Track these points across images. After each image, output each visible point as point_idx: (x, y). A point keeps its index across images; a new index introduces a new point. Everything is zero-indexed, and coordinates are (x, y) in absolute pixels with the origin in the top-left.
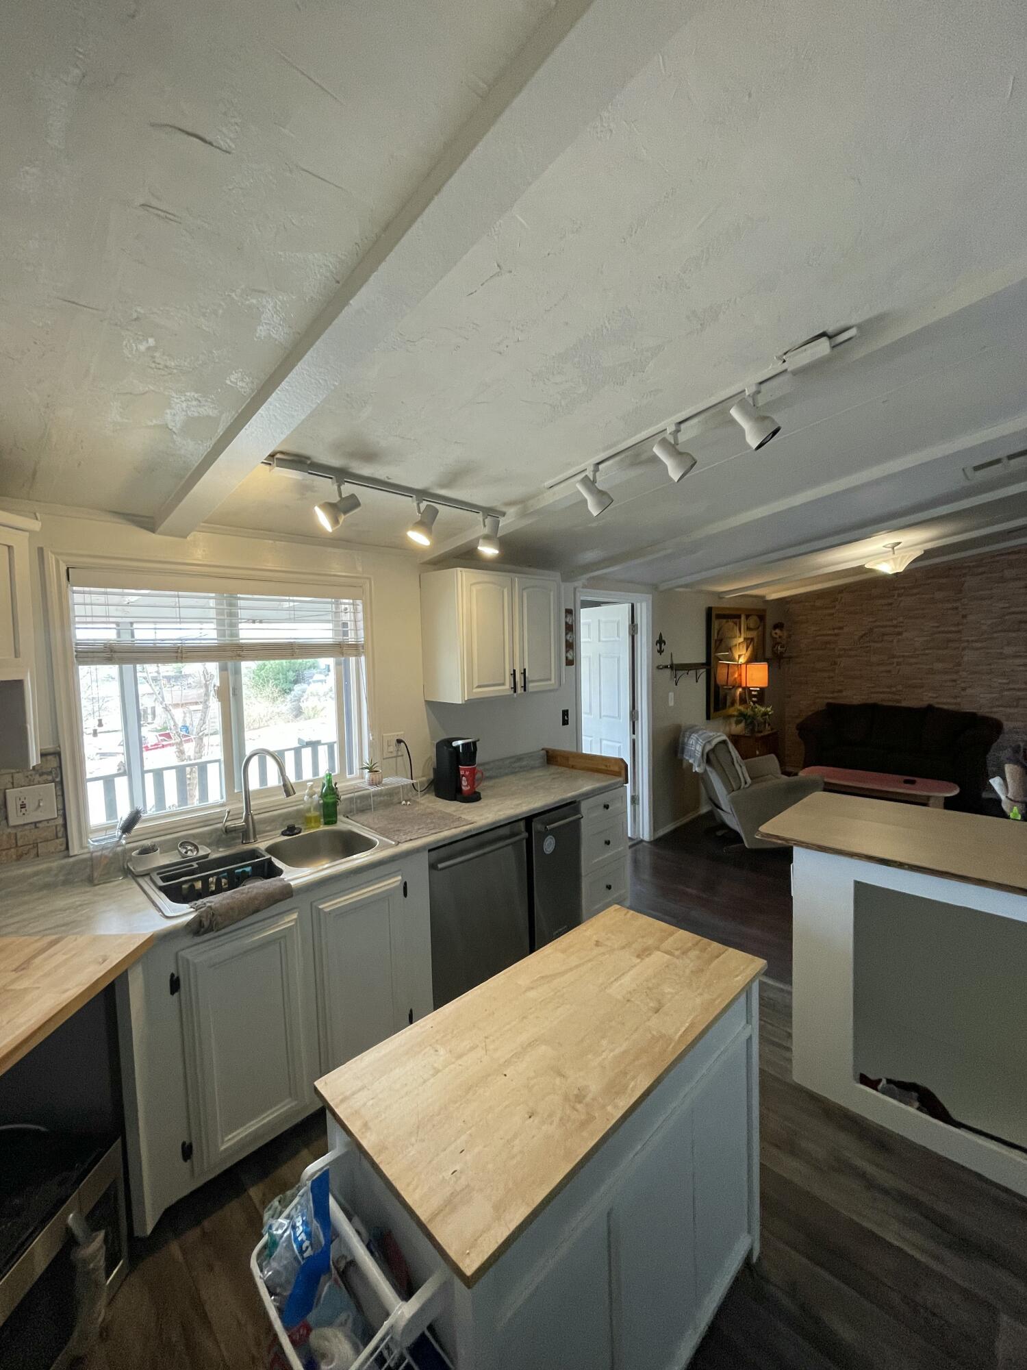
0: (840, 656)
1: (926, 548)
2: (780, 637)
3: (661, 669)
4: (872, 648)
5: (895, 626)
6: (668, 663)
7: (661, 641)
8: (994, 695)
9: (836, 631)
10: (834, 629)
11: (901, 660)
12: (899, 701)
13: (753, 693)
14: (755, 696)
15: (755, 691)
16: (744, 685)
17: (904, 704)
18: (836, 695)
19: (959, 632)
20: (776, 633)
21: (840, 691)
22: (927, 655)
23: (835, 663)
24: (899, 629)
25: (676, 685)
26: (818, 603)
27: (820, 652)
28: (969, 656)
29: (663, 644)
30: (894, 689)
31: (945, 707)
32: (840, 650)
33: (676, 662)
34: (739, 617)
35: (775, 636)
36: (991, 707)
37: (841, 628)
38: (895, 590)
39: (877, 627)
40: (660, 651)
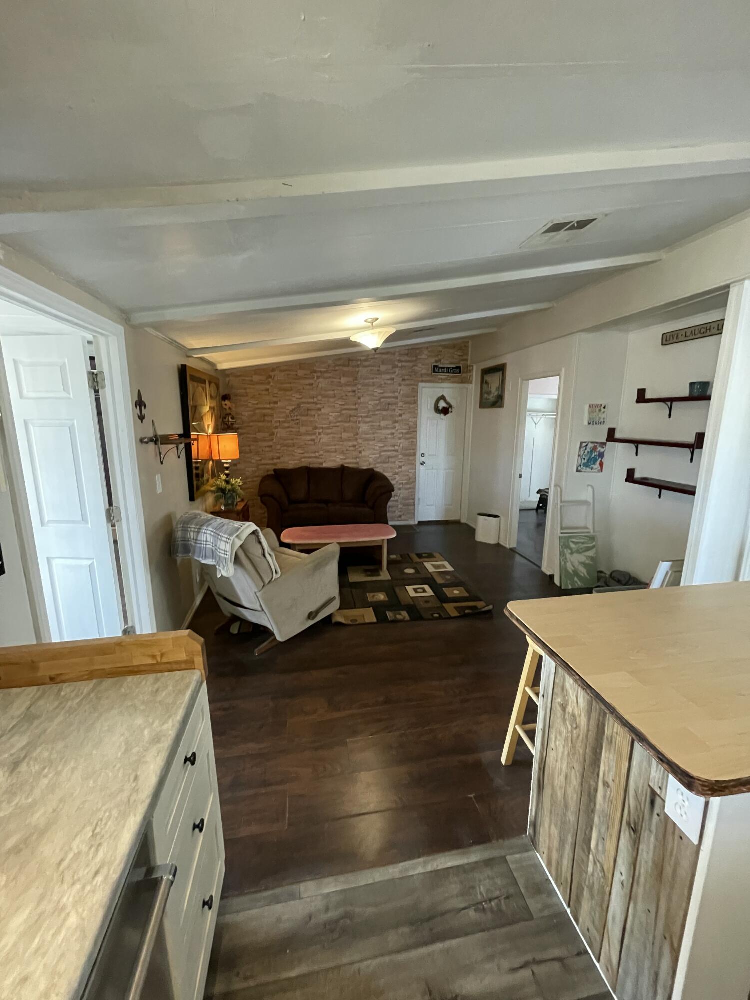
0: (277, 428)
1: (399, 329)
2: (230, 408)
3: (147, 443)
4: (301, 421)
5: (317, 404)
6: (151, 434)
7: (140, 404)
8: (376, 456)
9: (272, 405)
10: (270, 403)
11: (321, 431)
12: (322, 464)
13: (226, 466)
14: (227, 469)
15: (227, 463)
16: (216, 458)
17: (325, 465)
18: (275, 461)
19: (357, 410)
20: (226, 405)
21: (279, 458)
22: (338, 427)
23: (273, 434)
24: (319, 406)
25: (162, 463)
26: (256, 378)
27: (261, 424)
28: (364, 428)
29: (143, 408)
30: (317, 454)
31: (351, 466)
32: (276, 422)
33: (160, 433)
34: (204, 382)
35: (225, 407)
36: (376, 464)
37: (276, 403)
38: (315, 373)
39: (304, 403)
40: (142, 418)
